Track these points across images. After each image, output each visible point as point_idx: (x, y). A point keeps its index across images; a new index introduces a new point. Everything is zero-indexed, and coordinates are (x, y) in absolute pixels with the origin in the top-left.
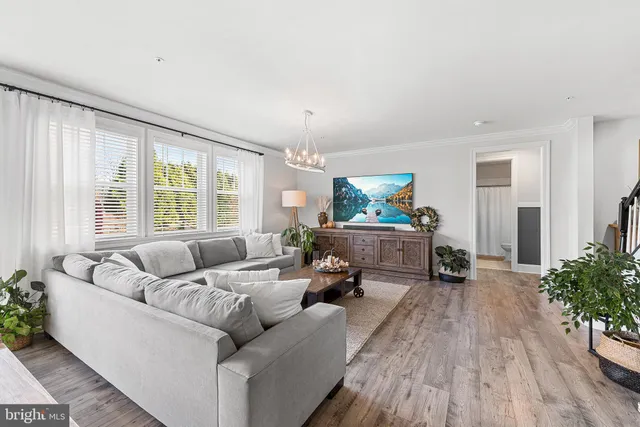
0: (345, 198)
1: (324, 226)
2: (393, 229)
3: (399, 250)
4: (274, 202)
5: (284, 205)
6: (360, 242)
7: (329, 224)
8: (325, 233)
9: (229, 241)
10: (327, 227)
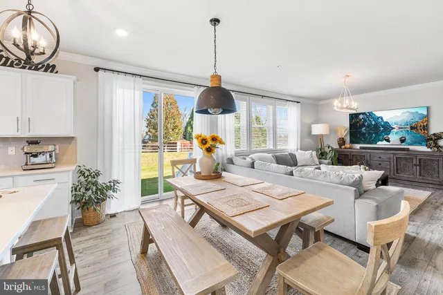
0: (364, 125)
1: (343, 147)
2: (408, 150)
3: (415, 165)
4: (306, 132)
5: (313, 133)
6: (376, 158)
7: (347, 146)
8: (344, 152)
9: (286, 155)
10: (345, 148)
